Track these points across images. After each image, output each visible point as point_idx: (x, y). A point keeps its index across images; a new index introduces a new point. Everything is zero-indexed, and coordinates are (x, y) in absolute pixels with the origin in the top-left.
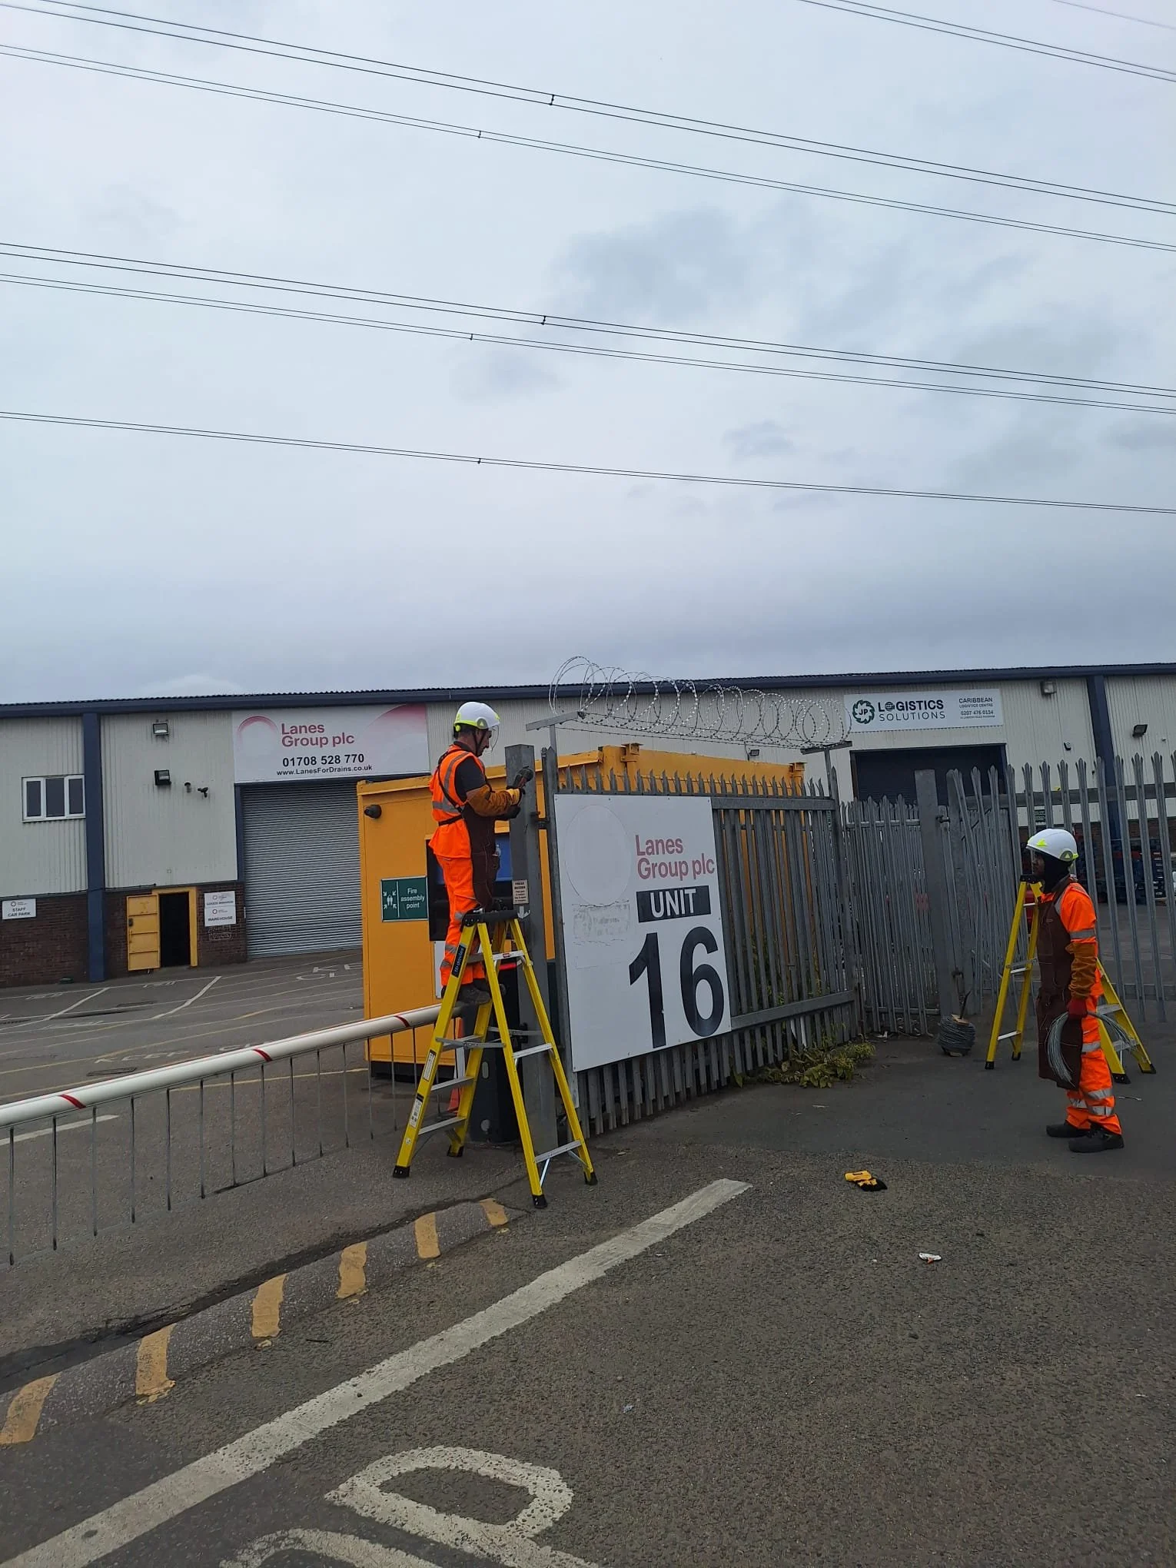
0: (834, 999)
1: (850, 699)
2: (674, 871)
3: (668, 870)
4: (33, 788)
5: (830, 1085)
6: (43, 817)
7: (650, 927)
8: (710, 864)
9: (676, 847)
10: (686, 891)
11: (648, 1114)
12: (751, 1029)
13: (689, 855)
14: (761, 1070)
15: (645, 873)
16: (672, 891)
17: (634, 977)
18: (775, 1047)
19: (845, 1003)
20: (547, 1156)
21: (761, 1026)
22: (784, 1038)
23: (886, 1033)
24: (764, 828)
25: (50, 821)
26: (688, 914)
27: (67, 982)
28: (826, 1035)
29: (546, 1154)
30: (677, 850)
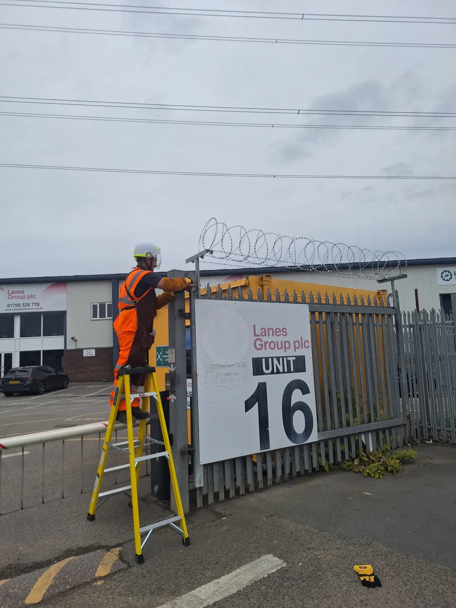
0: (392, 423)
1: (440, 270)
2: (280, 346)
3: (276, 346)
4: (95, 307)
5: (381, 477)
6: (98, 318)
7: (261, 379)
8: (306, 343)
9: (282, 333)
10: (288, 359)
11: (260, 488)
12: (334, 439)
13: (291, 338)
14: (338, 464)
15: (259, 347)
16: (278, 359)
17: (247, 409)
18: (350, 449)
19: (399, 426)
20: (150, 528)
21: (341, 438)
22: (357, 445)
23: (431, 440)
24: (347, 324)
25: (100, 320)
26: (289, 371)
27: (105, 381)
28: (386, 443)
29: (151, 526)
30: (283, 334)
